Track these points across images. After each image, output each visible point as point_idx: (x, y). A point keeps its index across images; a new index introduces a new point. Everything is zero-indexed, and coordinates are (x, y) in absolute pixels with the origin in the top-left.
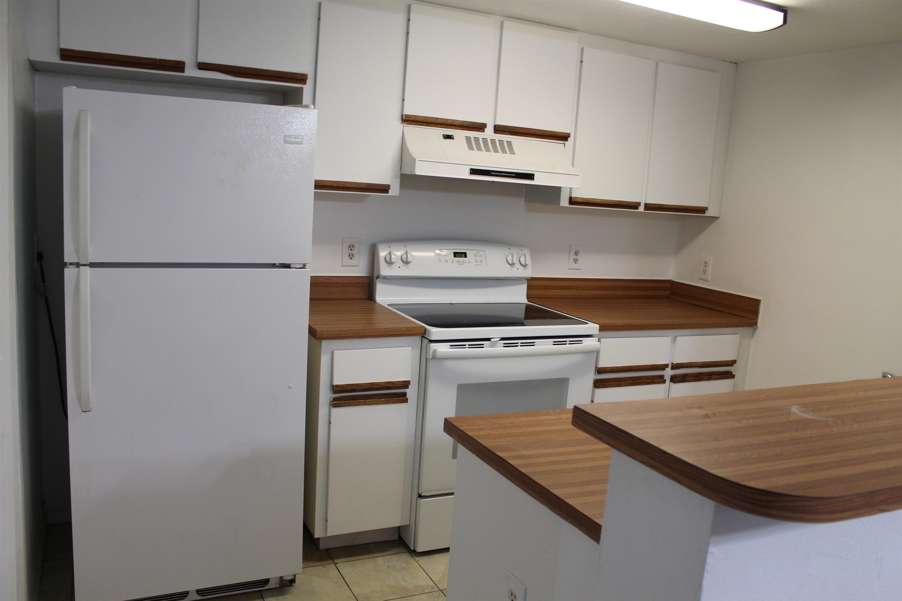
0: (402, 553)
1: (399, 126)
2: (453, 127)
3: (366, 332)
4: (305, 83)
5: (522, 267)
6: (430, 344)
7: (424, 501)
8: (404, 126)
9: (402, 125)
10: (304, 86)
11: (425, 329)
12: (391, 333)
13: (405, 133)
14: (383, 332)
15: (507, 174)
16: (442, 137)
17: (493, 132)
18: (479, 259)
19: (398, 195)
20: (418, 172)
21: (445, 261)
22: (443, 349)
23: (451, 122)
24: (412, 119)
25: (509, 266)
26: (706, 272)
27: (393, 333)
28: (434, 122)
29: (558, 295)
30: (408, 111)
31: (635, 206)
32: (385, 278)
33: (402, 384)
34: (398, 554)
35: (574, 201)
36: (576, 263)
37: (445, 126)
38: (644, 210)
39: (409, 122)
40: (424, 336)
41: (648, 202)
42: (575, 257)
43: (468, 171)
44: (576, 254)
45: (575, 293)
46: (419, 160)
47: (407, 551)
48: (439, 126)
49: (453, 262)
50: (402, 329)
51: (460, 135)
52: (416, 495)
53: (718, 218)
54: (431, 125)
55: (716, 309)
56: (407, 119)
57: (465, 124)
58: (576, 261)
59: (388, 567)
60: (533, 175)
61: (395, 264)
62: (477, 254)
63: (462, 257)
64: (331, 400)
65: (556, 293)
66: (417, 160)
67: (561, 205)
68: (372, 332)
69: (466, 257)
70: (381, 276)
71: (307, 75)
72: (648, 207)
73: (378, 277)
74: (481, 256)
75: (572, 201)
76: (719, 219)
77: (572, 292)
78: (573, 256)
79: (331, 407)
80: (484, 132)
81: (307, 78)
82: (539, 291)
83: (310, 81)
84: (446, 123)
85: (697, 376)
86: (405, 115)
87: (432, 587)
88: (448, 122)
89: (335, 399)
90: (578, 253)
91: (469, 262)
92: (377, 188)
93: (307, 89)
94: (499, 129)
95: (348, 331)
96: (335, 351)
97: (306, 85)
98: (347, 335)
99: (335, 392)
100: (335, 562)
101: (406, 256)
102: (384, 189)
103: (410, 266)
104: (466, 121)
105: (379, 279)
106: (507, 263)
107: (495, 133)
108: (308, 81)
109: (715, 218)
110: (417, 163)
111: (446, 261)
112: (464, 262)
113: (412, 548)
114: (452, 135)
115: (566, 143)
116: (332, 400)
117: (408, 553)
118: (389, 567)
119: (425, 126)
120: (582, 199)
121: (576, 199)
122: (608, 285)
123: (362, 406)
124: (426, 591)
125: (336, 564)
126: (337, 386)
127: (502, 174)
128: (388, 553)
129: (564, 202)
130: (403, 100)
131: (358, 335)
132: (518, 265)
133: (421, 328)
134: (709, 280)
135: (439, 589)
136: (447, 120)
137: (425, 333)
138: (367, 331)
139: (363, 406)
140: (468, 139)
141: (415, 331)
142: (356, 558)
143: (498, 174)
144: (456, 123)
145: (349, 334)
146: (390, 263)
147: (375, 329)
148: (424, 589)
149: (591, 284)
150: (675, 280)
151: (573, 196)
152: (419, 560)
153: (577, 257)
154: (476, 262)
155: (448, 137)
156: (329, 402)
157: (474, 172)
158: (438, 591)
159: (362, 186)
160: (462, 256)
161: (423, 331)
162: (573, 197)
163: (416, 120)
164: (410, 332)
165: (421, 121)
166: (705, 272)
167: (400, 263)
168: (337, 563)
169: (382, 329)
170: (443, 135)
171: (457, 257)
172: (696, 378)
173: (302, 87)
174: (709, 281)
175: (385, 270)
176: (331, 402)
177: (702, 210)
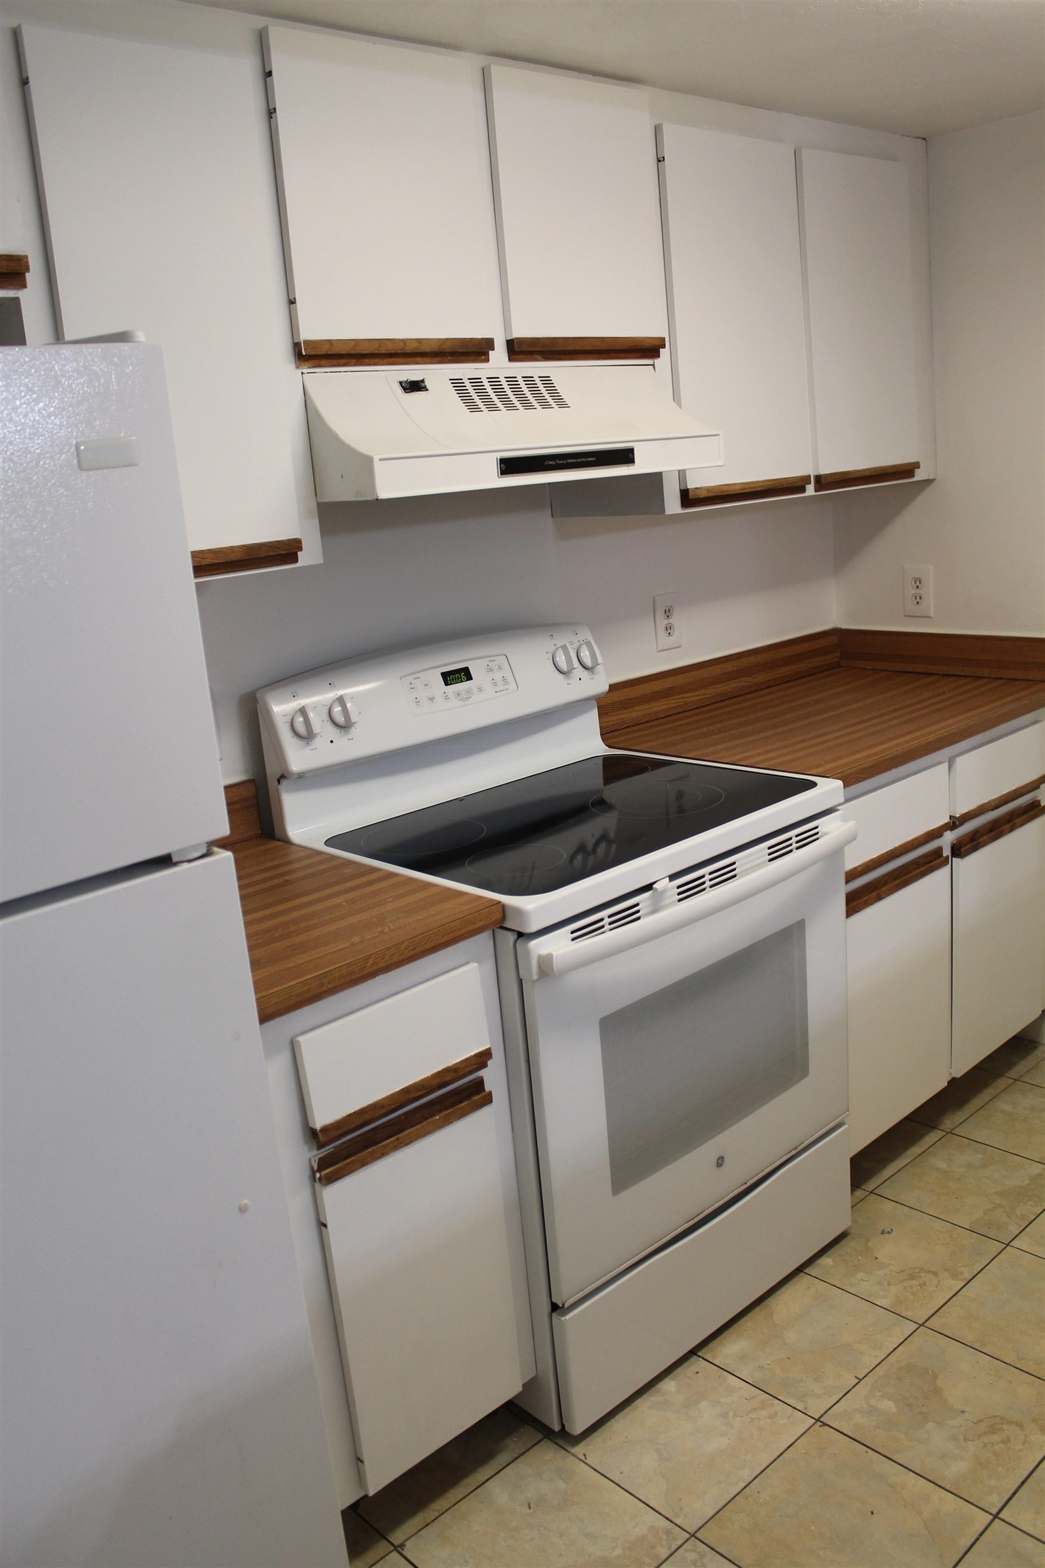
0: (533, 1446)
1: (290, 376)
2: (418, 359)
3: (369, 965)
4: (23, 285)
5: (586, 672)
6: (528, 943)
7: (574, 1316)
8: (302, 373)
9: (299, 371)
10: (22, 295)
11: (503, 907)
12: (428, 946)
13: (310, 390)
14: (410, 948)
15: (579, 458)
16: (399, 390)
17: (507, 359)
18: (498, 676)
19: (322, 562)
20: (384, 492)
21: (430, 699)
22: (558, 946)
23: (415, 345)
24: (324, 350)
25: (561, 677)
26: (920, 598)
27: (432, 944)
28: (377, 352)
29: (649, 714)
30: (311, 331)
31: (796, 486)
32: (301, 776)
33: (474, 1064)
34: (525, 1452)
35: (693, 497)
36: (669, 634)
37: (401, 360)
38: (816, 491)
39: (316, 362)
40: (503, 925)
41: (822, 472)
42: (667, 622)
43: (494, 468)
44: (668, 613)
45: (679, 700)
46: (381, 460)
47: (540, 1436)
48: (386, 360)
49: (447, 698)
50: (452, 925)
51: (438, 375)
52: (546, 1308)
53: (933, 480)
54: (367, 360)
55: (963, 674)
56: (312, 353)
57: (447, 348)
58: (669, 629)
59: (530, 1508)
60: (631, 451)
61: (319, 737)
62: (492, 665)
63: (462, 681)
64: (312, 1168)
65: (645, 712)
66: (376, 458)
67: (667, 513)
68: (383, 959)
69: (469, 678)
70: (291, 774)
71: (26, 257)
72: (822, 482)
73: (282, 778)
74: (500, 668)
75: (687, 498)
76: (934, 483)
77: (673, 701)
78: (662, 622)
79: (318, 1185)
80: (487, 360)
81: (28, 270)
82: (615, 715)
83: (35, 277)
84: (403, 351)
85: (991, 830)
86: (304, 341)
87: (668, 1532)
88: (410, 348)
89: (323, 1163)
90: (671, 612)
91: (480, 690)
92: (271, 554)
93: (31, 299)
94: (519, 350)
95: (325, 977)
96: (301, 1039)
97: (25, 290)
98: (325, 989)
99: (320, 1146)
100: (396, 1544)
101: (340, 708)
102: (286, 552)
103: (354, 732)
104: (447, 339)
105: (284, 783)
106: (556, 671)
107: (510, 360)
108: (29, 277)
109: (928, 482)
110: (379, 468)
111: (432, 699)
112: (468, 692)
113: (557, 1428)
114: (423, 381)
115: (657, 361)
116: (316, 1167)
117: (545, 1443)
118: (531, 1506)
119: (355, 365)
120: (708, 489)
121: (698, 491)
122: (735, 669)
123: (392, 1154)
124: (664, 1553)
125: (399, 1549)
126: (325, 1129)
127: (569, 461)
128: (502, 1459)
129: (673, 505)
130: (292, 302)
131: (353, 977)
132: (579, 672)
133: (494, 907)
134: (932, 615)
135: (689, 1533)
136: (404, 341)
137: (504, 918)
138: (371, 961)
139: (396, 1152)
140: (457, 384)
141: (480, 921)
142: (439, 1505)
143: (562, 462)
144: (426, 348)
145: (329, 983)
146: (306, 737)
147: (388, 949)
148: (653, 1547)
149: (705, 673)
150: (844, 626)
151: (690, 486)
152: (585, 1455)
153: (671, 621)
154: (495, 684)
155: (414, 387)
156: (308, 1172)
157: (510, 466)
158: (688, 1540)
159: (233, 557)
160: (461, 677)
161: (499, 915)
162: (692, 489)
163: (334, 352)
164: (472, 927)
165: (344, 353)
166: (918, 599)
167: (331, 732)
168: (402, 1545)
169: (405, 943)
170: (401, 383)
171: (451, 684)
172: (991, 834)
173: (17, 296)
174: (931, 617)
175: (298, 758)
176: (313, 1173)
177: (906, 471)
